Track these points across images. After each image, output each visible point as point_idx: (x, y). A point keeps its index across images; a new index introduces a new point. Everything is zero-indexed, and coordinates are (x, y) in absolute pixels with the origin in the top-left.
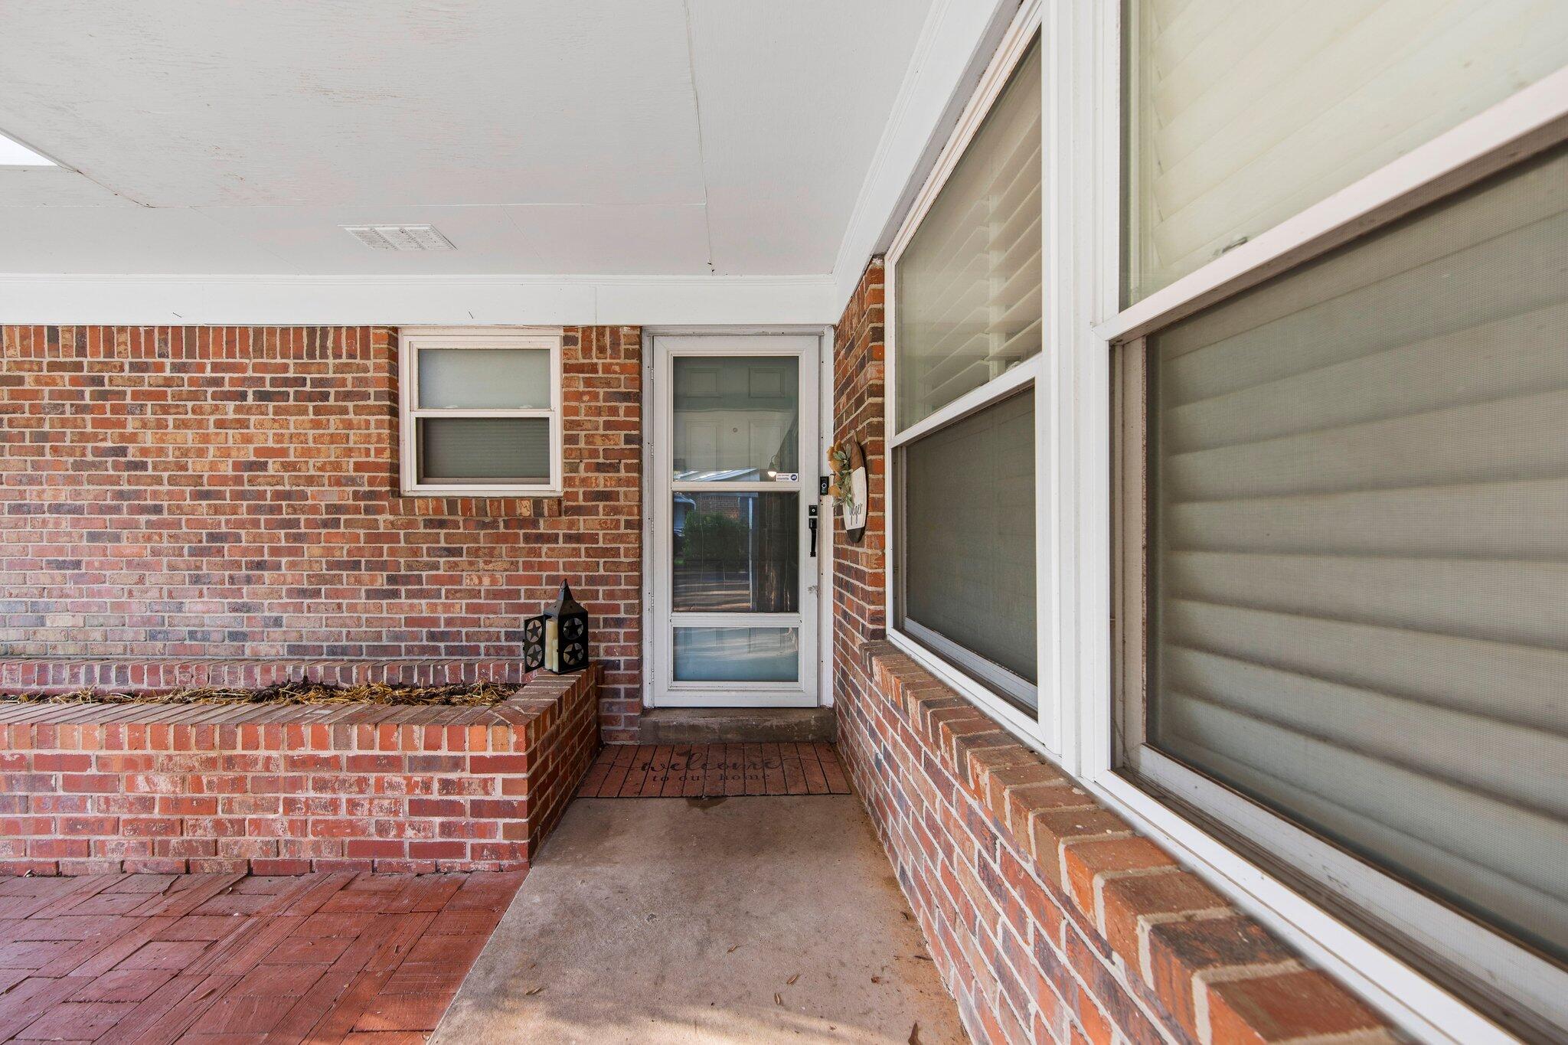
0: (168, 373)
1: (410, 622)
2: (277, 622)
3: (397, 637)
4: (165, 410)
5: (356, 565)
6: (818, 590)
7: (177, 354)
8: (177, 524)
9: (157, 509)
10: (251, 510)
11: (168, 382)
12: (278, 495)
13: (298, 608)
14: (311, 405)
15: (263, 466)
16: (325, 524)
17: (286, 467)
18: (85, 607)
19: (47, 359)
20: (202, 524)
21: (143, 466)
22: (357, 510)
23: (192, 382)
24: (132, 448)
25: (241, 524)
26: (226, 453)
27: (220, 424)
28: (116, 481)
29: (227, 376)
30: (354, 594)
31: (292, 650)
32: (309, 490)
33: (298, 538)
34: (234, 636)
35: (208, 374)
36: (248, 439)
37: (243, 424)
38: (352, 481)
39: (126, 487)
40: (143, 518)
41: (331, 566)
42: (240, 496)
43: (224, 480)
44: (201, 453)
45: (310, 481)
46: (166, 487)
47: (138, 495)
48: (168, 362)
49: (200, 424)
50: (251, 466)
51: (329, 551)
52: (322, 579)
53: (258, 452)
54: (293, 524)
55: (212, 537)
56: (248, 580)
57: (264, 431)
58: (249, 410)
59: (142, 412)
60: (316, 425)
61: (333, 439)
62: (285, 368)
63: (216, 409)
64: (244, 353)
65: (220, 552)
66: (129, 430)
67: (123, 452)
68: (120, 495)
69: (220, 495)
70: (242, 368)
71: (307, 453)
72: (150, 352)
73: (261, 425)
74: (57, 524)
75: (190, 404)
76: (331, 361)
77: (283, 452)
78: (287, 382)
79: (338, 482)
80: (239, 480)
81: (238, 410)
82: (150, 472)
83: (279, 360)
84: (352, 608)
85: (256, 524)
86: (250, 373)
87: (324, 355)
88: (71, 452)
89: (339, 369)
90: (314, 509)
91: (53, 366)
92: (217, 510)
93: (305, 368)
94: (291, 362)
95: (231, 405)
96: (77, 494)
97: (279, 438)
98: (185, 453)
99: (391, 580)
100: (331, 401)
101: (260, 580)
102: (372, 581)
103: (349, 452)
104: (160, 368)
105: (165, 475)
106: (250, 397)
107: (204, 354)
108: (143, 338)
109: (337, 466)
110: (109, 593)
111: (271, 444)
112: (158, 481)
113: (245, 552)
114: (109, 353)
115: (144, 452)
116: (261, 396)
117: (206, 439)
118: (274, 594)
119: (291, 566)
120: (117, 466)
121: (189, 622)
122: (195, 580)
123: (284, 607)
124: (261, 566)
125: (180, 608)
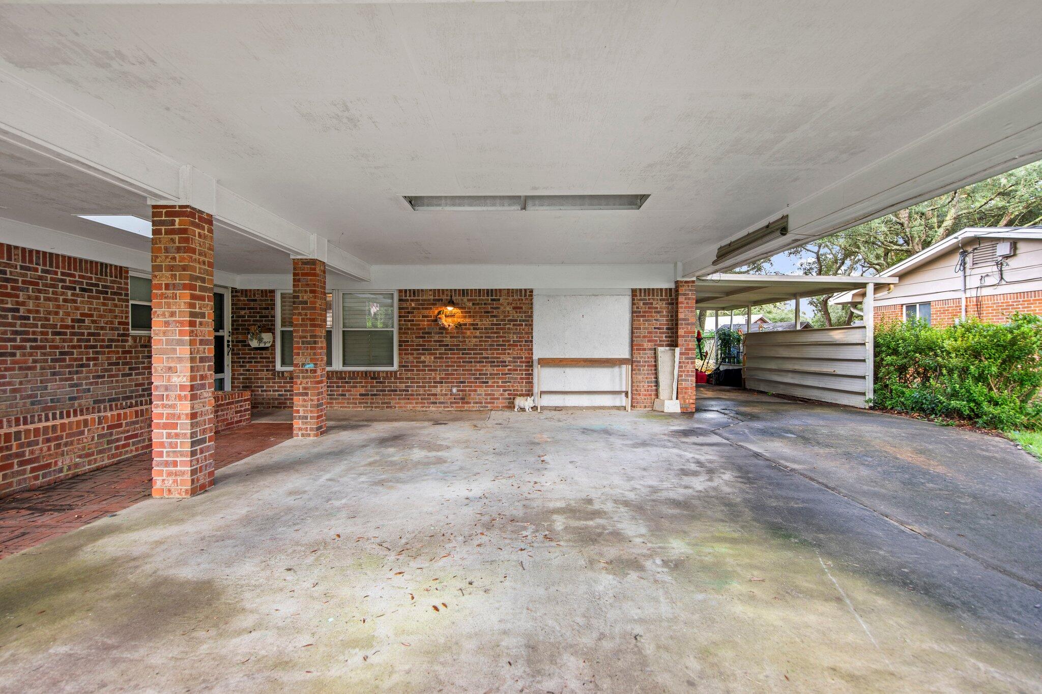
0: (39, 273)
1: (136, 385)
2: (89, 390)
3: (132, 392)
4: (40, 291)
5: (118, 364)
7: (45, 264)
8: (44, 347)
9: (35, 340)
10: (79, 341)
11: (40, 278)
12: (89, 334)
13: (97, 383)
14: (102, 296)
15: (83, 321)
16: (108, 347)
17: (94, 322)
20: (57, 347)
21: (28, 318)
22: (118, 341)
23: (52, 279)
24: (22, 308)
25: (74, 347)
26: (68, 314)
27: (65, 301)
28: (14, 325)
29: (68, 279)
30: (117, 376)
31: (95, 402)
32: (102, 332)
33: (97, 353)
34: (71, 399)
35: (59, 276)
36: (77, 309)
37: (75, 301)
38: (117, 329)
39: (18, 329)
40: (28, 344)
41: (110, 364)
42: (73, 334)
43: (67, 327)
44: (57, 313)
45: (102, 328)
46: (39, 330)
47: (27, 333)
48: (40, 268)
49: (56, 300)
50: (79, 321)
51: (109, 358)
52: (106, 370)
53: (82, 315)
54: (94, 347)
55: (61, 353)
56: (77, 372)
57: (84, 304)
58: (77, 295)
59: (28, 291)
60: (104, 304)
61: (111, 311)
62: (91, 278)
63: (63, 294)
64: (75, 270)
65: (64, 360)
66: (21, 299)
67: (18, 310)
68: (16, 333)
69: (65, 334)
70: (74, 276)
71: (101, 316)
72: (31, 261)
73: (82, 302)
75: (51, 290)
76: (109, 278)
77: (91, 316)
78: (92, 285)
79: (112, 329)
80: (73, 327)
81: (73, 295)
82: (31, 321)
83: (89, 275)
84: (117, 381)
85: (80, 347)
86: (77, 279)
87: (106, 275)
89: (112, 282)
90: (103, 341)
92: (64, 341)
93: (99, 279)
94: (93, 276)
95: (69, 292)
97: (90, 309)
98: (49, 313)
99: (130, 369)
100: (109, 295)
101: (82, 372)
102: (124, 370)
103: (116, 317)
104: (36, 270)
105: (40, 323)
106: (78, 289)
107: (58, 267)
108: (27, 253)
109: (112, 323)
110: (9, 384)
111: (86, 311)
112: (36, 326)
113: (76, 360)
114: (9, 258)
115: (29, 311)
116: (82, 290)
117: (59, 307)
118: (87, 378)
119: (95, 365)
120: (14, 318)
121: (49, 394)
122: (54, 374)
123: (91, 384)
124: (82, 366)
125: (46, 388)
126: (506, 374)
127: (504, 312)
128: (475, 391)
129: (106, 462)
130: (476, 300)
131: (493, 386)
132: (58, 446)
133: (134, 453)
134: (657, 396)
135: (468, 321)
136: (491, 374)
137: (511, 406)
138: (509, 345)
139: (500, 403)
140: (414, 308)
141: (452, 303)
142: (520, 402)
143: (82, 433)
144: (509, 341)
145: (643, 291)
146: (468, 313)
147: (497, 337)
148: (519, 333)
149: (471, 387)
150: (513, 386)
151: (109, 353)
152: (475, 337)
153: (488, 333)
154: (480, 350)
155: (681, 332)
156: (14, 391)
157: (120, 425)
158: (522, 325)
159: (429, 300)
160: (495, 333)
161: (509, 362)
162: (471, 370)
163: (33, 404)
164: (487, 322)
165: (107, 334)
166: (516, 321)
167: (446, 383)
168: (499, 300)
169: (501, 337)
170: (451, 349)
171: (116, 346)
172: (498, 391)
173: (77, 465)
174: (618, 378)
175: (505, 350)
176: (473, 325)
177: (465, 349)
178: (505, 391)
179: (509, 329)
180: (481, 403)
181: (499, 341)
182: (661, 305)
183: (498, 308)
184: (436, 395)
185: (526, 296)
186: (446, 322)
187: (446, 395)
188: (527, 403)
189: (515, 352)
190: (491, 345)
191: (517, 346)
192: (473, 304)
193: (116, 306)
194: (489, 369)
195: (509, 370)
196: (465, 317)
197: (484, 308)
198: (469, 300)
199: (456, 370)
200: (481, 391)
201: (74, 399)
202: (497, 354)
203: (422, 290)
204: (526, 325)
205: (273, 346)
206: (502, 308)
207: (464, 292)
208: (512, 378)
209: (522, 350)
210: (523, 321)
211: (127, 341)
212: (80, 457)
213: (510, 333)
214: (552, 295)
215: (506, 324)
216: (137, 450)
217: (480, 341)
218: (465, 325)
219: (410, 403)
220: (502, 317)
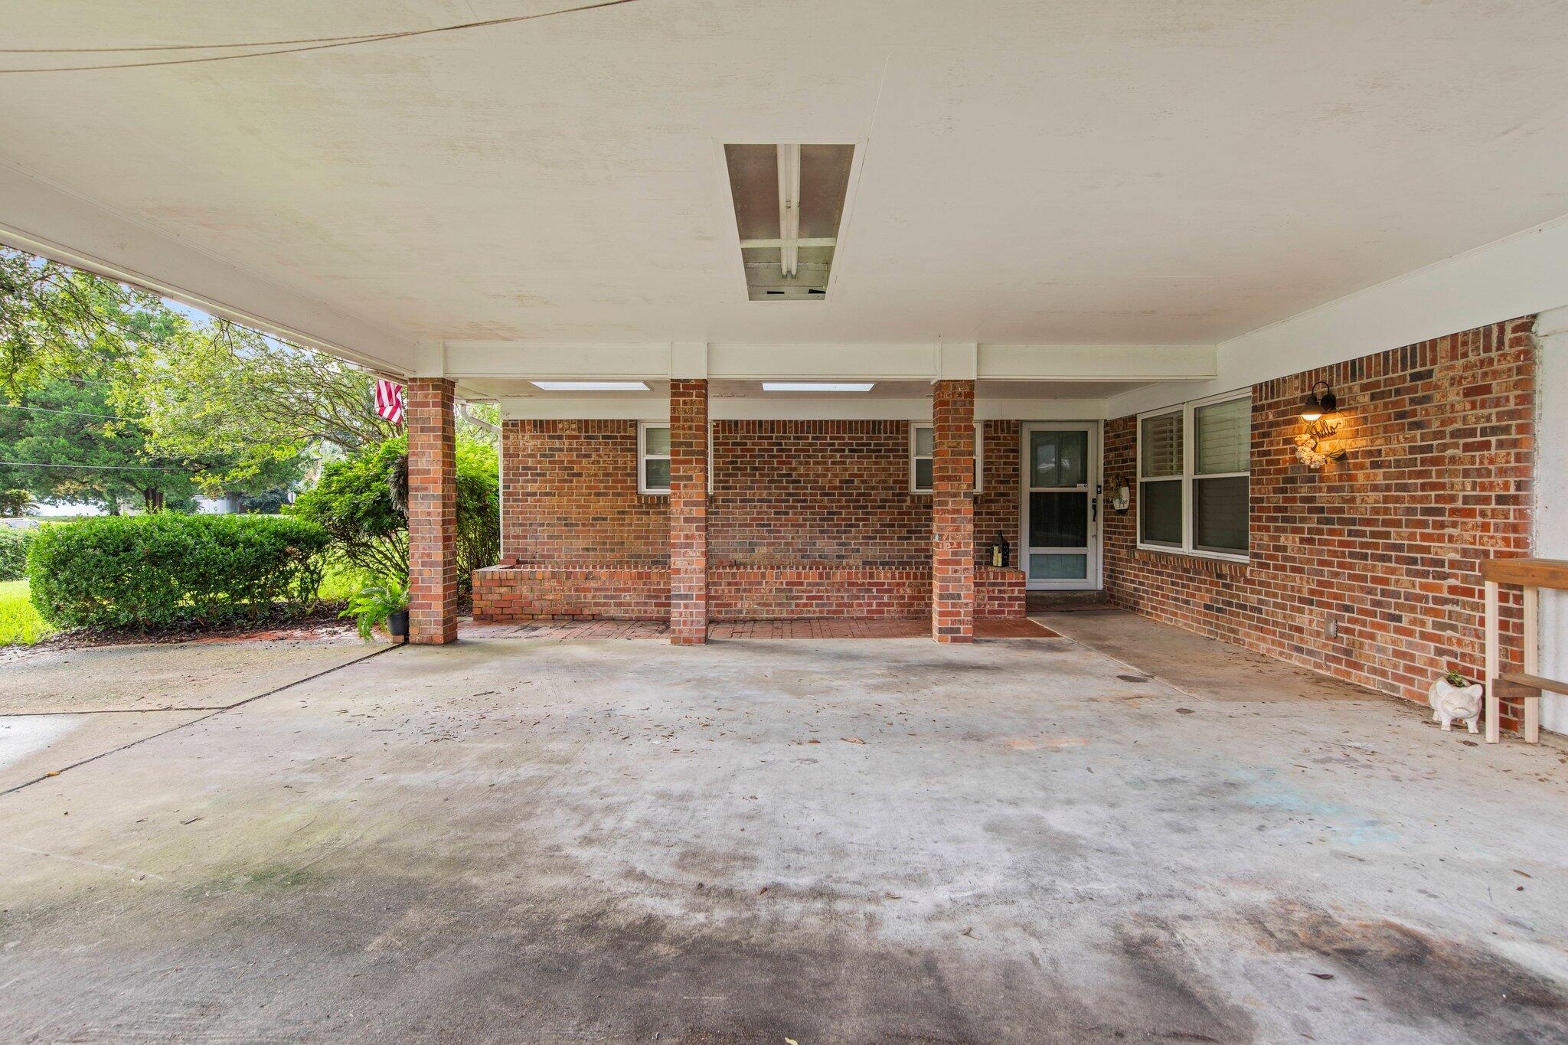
0: (810, 441)
1: (917, 551)
2: (858, 551)
4: (809, 457)
5: (893, 526)
6: (1096, 536)
7: (814, 432)
8: (813, 507)
9: (805, 501)
10: (847, 501)
11: (810, 445)
12: (859, 495)
13: (867, 544)
14: (873, 455)
15: (853, 482)
16: (879, 507)
17: (863, 482)
18: (773, 544)
19: (757, 434)
20: (825, 507)
21: (799, 482)
22: (893, 501)
23: (821, 444)
24: (794, 473)
25: (842, 507)
26: (836, 476)
27: (833, 463)
28: (787, 488)
29: (837, 442)
30: (892, 538)
32: (873, 492)
33: (867, 513)
34: (839, 557)
35: (828, 441)
36: (846, 470)
37: (844, 463)
38: (892, 488)
39: (791, 491)
40: (799, 505)
41: (881, 526)
42: (841, 495)
43: (835, 488)
44: (825, 476)
45: (873, 488)
46: (809, 491)
47: (798, 494)
48: (810, 436)
49: (825, 463)
50: (847, 482)
51: (880, 519)
52: (877, 532)
53: (850, 475)
54: (865, 507)
55: (829, 513)
56: (845, 532)
57: (853, 465)
58: (846, 457)
59: (799, 458)
60: (876, 463)
61: (884, 469)
62: (862, 438)
63: (831, 457)
64: (844, 432)
65: (833, 519)
66: (794, 465)
67: (790, 475)
68: (789, 494)
69: (834, 495)
70: (843, 438)
71: (872, 476)
72: (803, 432)
73: (851, 463)
74: (761, 507)
75: (820, 454)
76: (883, 435)
77: (862, 476)
78: (863, 444)
79: (885, 489)
80: (841, 488)
81: (841, 457)
82: (802, 484)
83: (860, 435)
84: (891, 544)
85: (849, 507)
86: (847, 440)
87: (879, 433)
88: (768, 475)
90: (875, 501)
91: (760, 438)
92: (832, 501)
93: (871, 438)
94: (864, 436)
95: (838, 455)
96: (770, 494)
97: (859, 469)
98: (818, 476)
99: (909, 532)
100: (883, 453)
101: (850, 532)
102: (900, 532)
103: (890, 475)
104: (807, 438)
105: (809, 485)
106: (847, 451)
107: (826, 433)
108: (799, 425)
109: (885, 482)
110: (783, 538)
111: (856, 472)
112: (806, 488)
113: (844, 519)
114: (785, 432)
115: (800, 475)
116: (851, 451)
117: (827, 469)
118: (856, 538)
119: (864, 526)
120: (787, 482)
121: (818, 550)
122: (822, 532)
123: (861, 544)
124: (851, 526)
125: (814, 544)
126: (1446, 601)
127: (1441, 408)
128: (1372, 637)
129: (785, 615)
130: (1377, 384)
131: (1409, 633)
133: (818, 615)
135: (1361, 444)
136: (1408, 597)
138: (1453, 512)
140: (1271, 425)
141: (1330, 404)
144: (1453, 499)
146: (1366, 426)
147: (1423, 487)
148: (1479, 473)
149: (1364, 623)
150: (1459, 642)
151: (881, 513)
152: (1375, 488)
153: (1401, 475)
154: (1386, 523)
156: (787, 544)
158: (1487, 445)
159: (1293, 401)
160: (1420, 474)
161: (1453, 564)
162: (1364, 579)
163: (803, 557)
164: (1398, 446)
165: (880, 494)
166: (1472, 433)
167: (1321, 604)
168: (1430, 374)
169: (1434, 486)
170: (1329, 521)
171: (890, 507)
172: (1423, 648)
173: (755, 612)
175: (1442, 525)
176: (1369, 454)
177: (1353, 521)
178: (1440, 652)
179: (1453, 460)
180: (1383, 674)
181: (1426, 498)
183: (1427, 399)
184: (1300, 630)
186: (1311, 451)
187: (1318, 634)
189: (1465, 534)
190: (1410, 511)
191: (1471, 513)
192: (1373, 397)
193: (890, 463)
194: (1403, 582)
195: (1452, 590)
196: (1356, 434)
197: (1395, 404)
198: (1364, 388)
199: (1336, 575)
200: (1386, 640)
201: (842, 557)
202: (1424, 537)
203: (1284, 379)
204: (1501, 444)
205: (1133, 507)
206: (1437, 396)
207: (1352, 369)
208: (1459, 616)
209: (1485, 527)
210: (1494, 431)
211: (905, 501)
213: (1453, 474)
215: (1444, 447)
216: (821, 612)
217: (1386, 500)
218: (1355, 455)
219: (1264, 640)
220: (1435, 426)
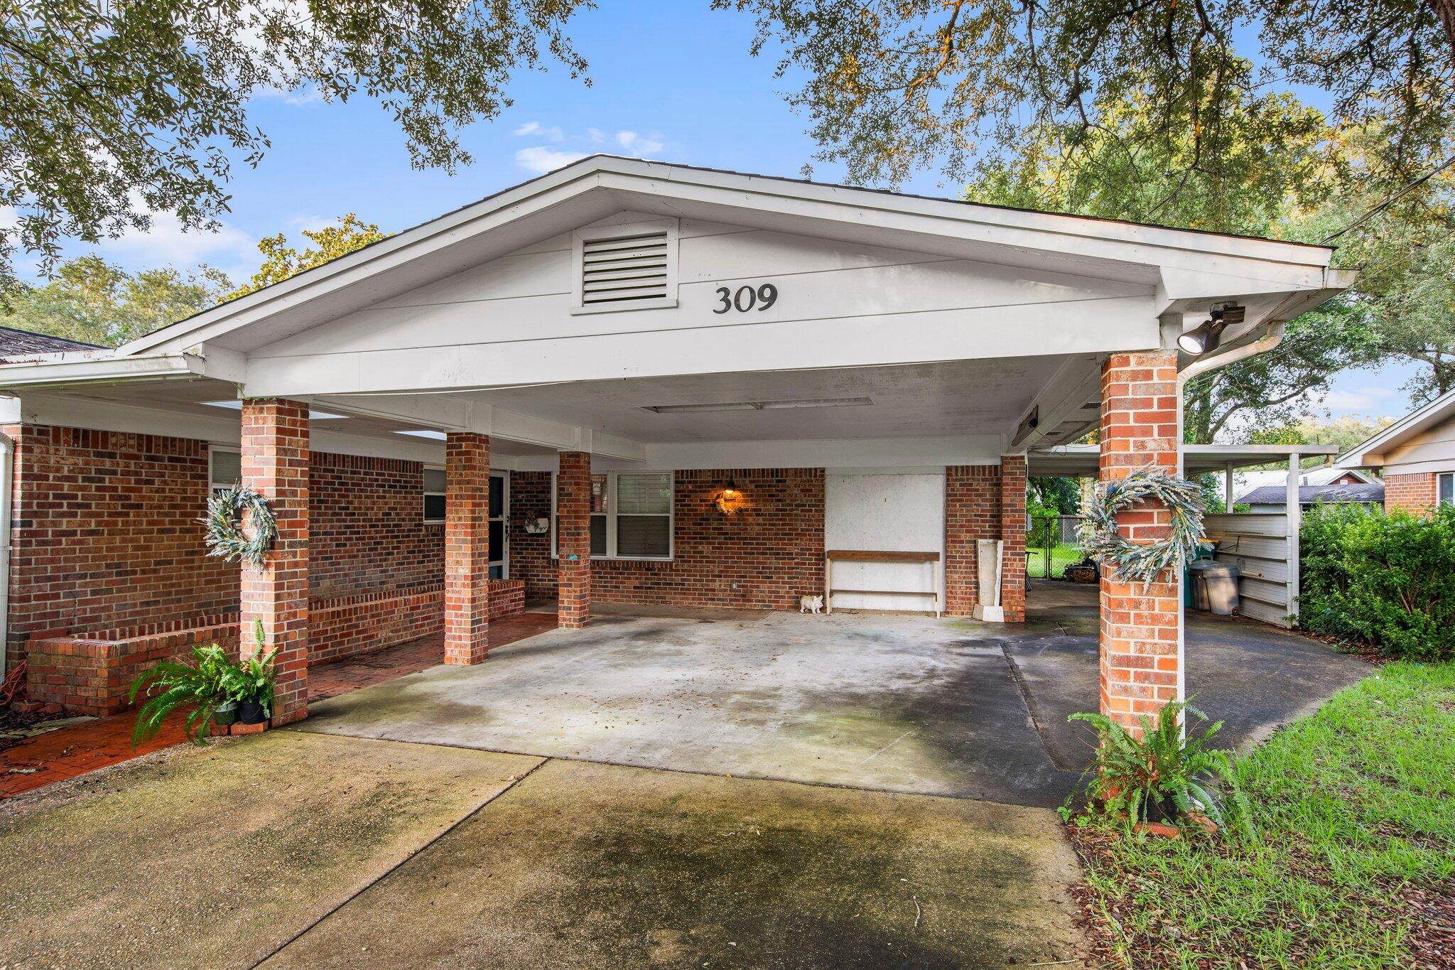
0: (362, 475)
1: (428, 572)
2: (393, 576)
3: (424, 578)
4: (362, 491)
5: (414, 552)
6: (507, 552)
7: (365, 467)
8: (364, 538)
9: (359, 532)
10: (387, 531)
11: (363, 479)
12: (394, 526)
13: (399, 570)
14: (403, 490)
15: (390, 514)
16: (407, 536)
18: (334, 576)
19: (323, 467)
20: (372, 538)
21: (354, 514)
22: (416, 531)
23: (370, 479)
24: (350, 506)
25: (383, 537)
27: (378, 497)
28: (345, 521)
29: (380, 478)
30: (414, 562)
31: (398, 586)
32: (403, 523)
33: (399, 542)
35: (375, 476)
36: (386, 503)
37: (385, 497)
38: (414, 520)
39: (348, 524)
40: (354, 536)
41: (409, 552)
42: (383, 526)
43: (379, 520)
45: (404, 520)
46: (361, 523)
47: (353, 527)
49: (372, 497)
50: (387, 514)
51: (408, 547)
52: (406, 558)
53: (389, 508)
54: (397, 537)
55: (375, 543)
56: (385, 560)
57: (391, 500)
58: (386, 492)
59: (354, 491)
60: (405, 498)
61: (410, 504)
62: (396, 475)
63: (376, 491)
64: (386, 469)
65: (377, 549)
66: (350, 499)
67: (348, 508)
68: (347, 527)
69: (378, 526)
70: (384, 475)
72: (357, 466)
73: (389, 497)
74: (325, 540)
75: (369, 488)
76: (409, 473)
77: (396, 509)
78: (397, 481)
79: (410, 520)
80: (383, 520)
81: (383, 491)
82: (356, 517)
83: (395, 472)
84: (413, 568)
85: (388, 537)
86: (386, 477)
87: (407, 471)
88: (331, 508)
89: (411, 477)
90: (404, 531)
91: (325, 470)
92: (377, 532)
93: (402, 476)
94: (398, 473)
95: (381, 489)
96: (332, 527)
97: (395, 503)
98: (367, 509)
99: (424, 557)
100: (409, 489)
101: (388, 559)
102: (419, 557)
103: (413, 509)
104: (360, 473)
105: (361, 518)
106: (387, 486)
107: (374, 468)
108: (355, 460)
109: (410, 514)
110: (342, 569)
111: (392, 505)
112: (359, 520)
113: (385, 548)
114: (344, 466)
115: (355, 508)
116: (390, 486)
117: (374, 503)
118: (392, 565)
119: (398, 553)
120: (346, 514)
121: (366, 579)
122: (370, 561)
123: (395, 570)
124: (388, 554)
125: (364, 573)
126: (793, 568)
127: (791, 495)
128: (758, 587)
129: (409, 638)
130: (759, 481)
131: (778, 582)
132: (379, 621)
133: (428, 633)
134: (977, 600)
135: (750, 505)
136: (775, 568)
137: (797, 607)
138: (797, 534)
139: (786, 602)
140: (691, 491)
141: (732, 486)
142: (807, 602)
143: (393, 612)
144: (796, 530)
145: (960, 470)
146: (749, 496)
147: (783, 525)
148: (808, 520)
149: (753, 582)
150: (800, 583)
151: (408, 542)
152: (758, 524)
153: (772, 520)
154: (763, 539)
155: (1006, 521)
156: (345, 575)
157: (418, 608)
158: (811, 511)
159: (708, 482)
160: (781, 520)
161: (797, 554)
162: (753, 563)
163: (356, 587)
164: (771, 507)
165: (407, 525)
166: (805, 506)
167: (725, 576)
168: (785, 481)
169: (787, 525)
170: (731, 539)
171: (413, 536)
172: (784, 588)
173: (390, 638)
174: (930, 577)
175: (792, 539)
176: (755, 510)
177: (746, 539)
178: (791, 588)
179: (796, 515)
180: (764, 601)
181: (785, 529)
182: (983, 486)
183: (785, 491)
184: (714, 590)
185: (818, 476)
186: (725, 507)
187: (725, 590)
188: (815, 603)
189: (803, 543)
190: (776, 534)
191: (805, 535)
192: (756, 486)
193: (413, 498)
194: (773, 562)
195: (796, 563)
196: (746, 501)
197: (768, 491)
198: (751, 482)
199: (736, 562)
200: (765, 587)
201: (382, 583)
202: (783, 544)
203: (700, 471)
204: (816, 511)
205: (549, 531)
206: (788, 491)
207: (745, 473)
208: (800, 573)
209: (811, 540)
210: (814, 506)
211: (421, 530)
212: (392, 632)
213: (797, 520)
214: (846, 475)
215: (792, 510)
216: (430, 630)
217: (764, 529)
218: (747, 510)
219: (687, 599)
220: (788, 502)
